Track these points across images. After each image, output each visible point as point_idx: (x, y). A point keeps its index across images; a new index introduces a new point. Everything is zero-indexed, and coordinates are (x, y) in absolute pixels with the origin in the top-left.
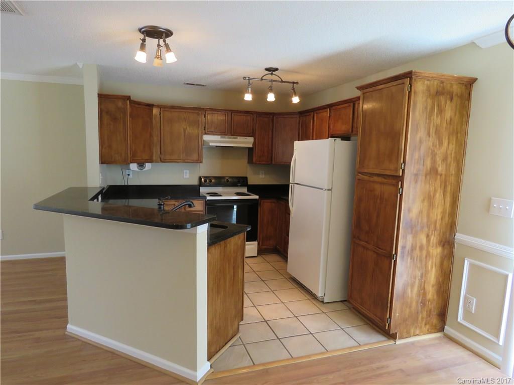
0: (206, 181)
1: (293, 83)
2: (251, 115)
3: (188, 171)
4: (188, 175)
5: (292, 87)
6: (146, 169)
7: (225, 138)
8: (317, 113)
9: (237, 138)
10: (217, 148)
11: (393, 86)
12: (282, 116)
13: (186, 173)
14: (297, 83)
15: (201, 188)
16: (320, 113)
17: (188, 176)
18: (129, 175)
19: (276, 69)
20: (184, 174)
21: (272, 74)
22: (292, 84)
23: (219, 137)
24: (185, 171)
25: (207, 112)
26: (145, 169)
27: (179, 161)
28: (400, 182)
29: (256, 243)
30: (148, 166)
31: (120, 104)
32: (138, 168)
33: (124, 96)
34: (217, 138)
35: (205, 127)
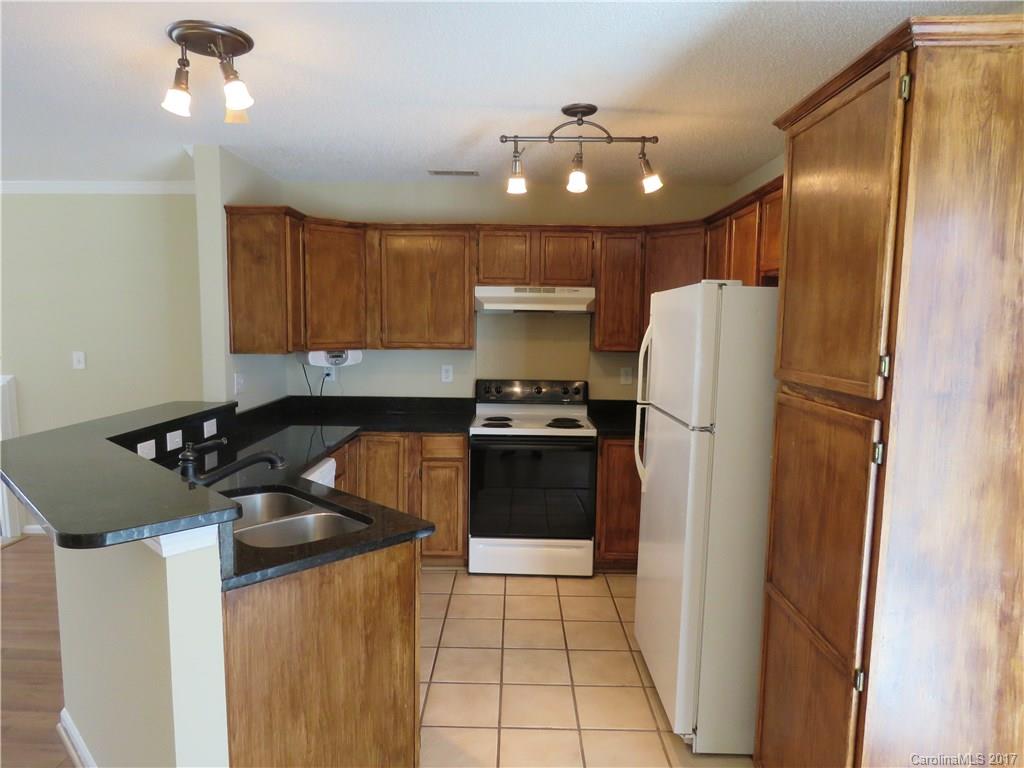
0: (490, 390)
1: (644, 140)
2: (589, 235)
3: (450, 368)
4: (451, 374)
5: (639, 151)
6: (349, 362)
7: (525, 291)
8: (736, 219)
9: (554, 291)
10: (517, 314)
11: (860, 94)
12: (664, 233)
13: (447, 371)
14: (655, 140)
15: (478, 405)
16: (742, 216)
17: (451, 379)
18: (328, 375)
19: (591, 110)
20: (444, 375)
21: (580, 122)
22: (640, 144)
23: (512, 288)
24: (444, 367)
25: (482, 234)
26: (346, 364)
27: (420, 345)
28: (877, 424)
29: (589, 544)
30: (353, 357)
31: (270, 225)
32: (328, 361)
33: (275, 208)
34: (508, 291)
35: (478, 269)
